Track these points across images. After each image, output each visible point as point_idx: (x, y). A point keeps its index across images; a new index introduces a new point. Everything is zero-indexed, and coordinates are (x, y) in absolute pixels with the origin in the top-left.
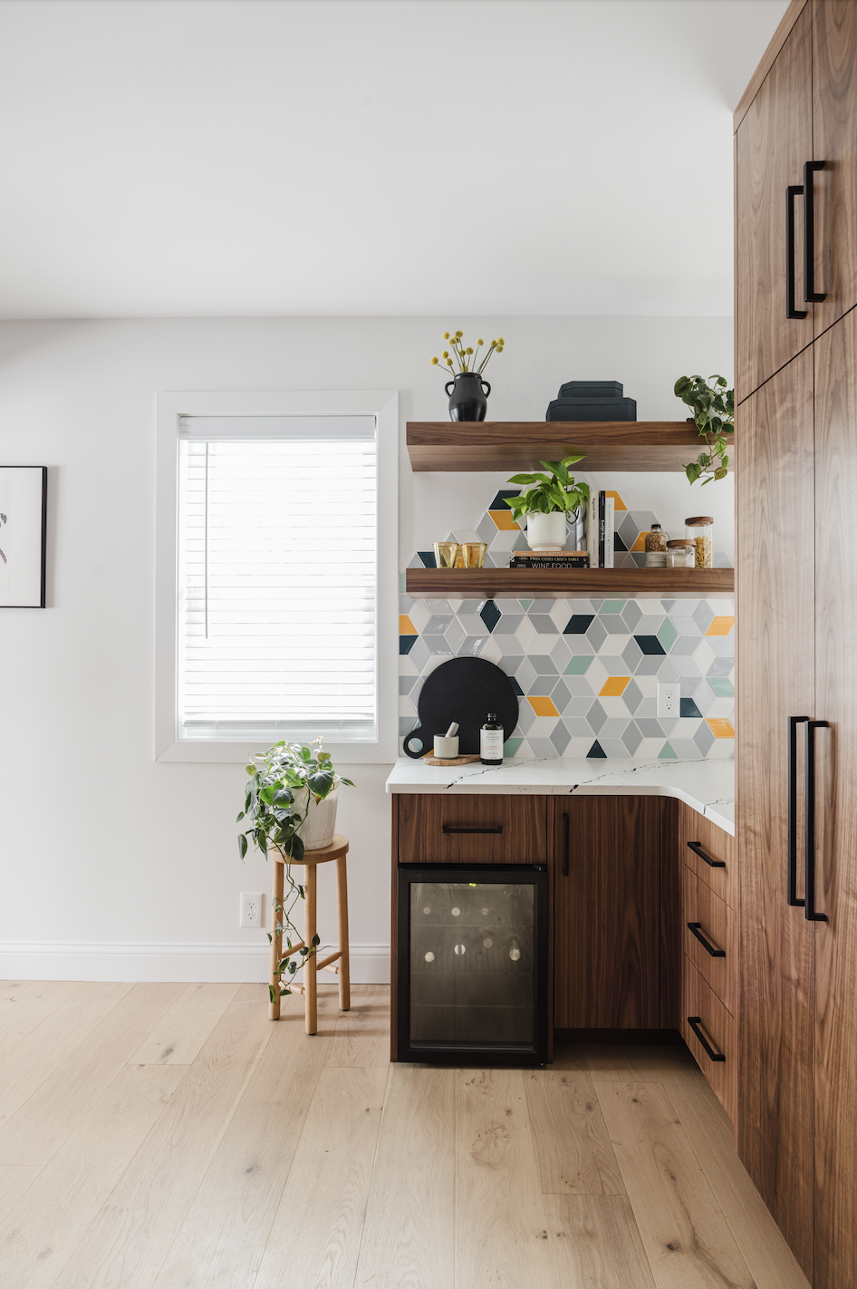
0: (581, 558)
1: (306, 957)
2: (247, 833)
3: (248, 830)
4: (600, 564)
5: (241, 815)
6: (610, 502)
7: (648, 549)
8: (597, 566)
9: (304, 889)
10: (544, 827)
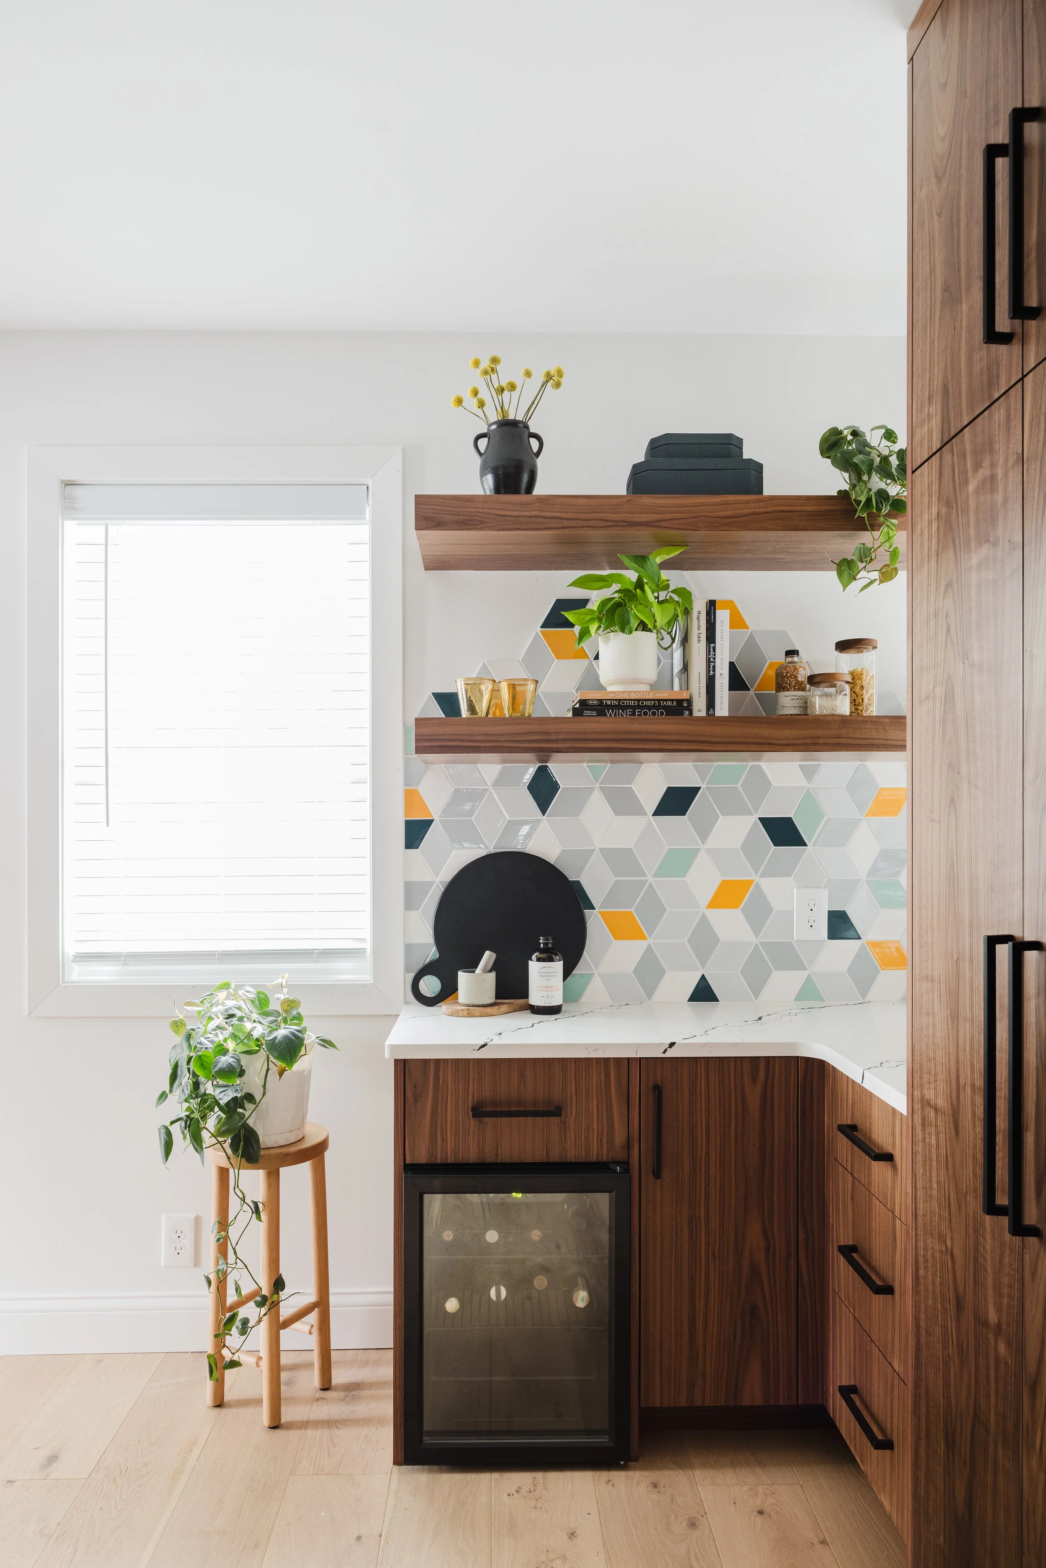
0: (680, 702)
1: (263, 1310)
2: (172, 1123)
3: (174, 1118)
4: (708, 710)
5: (163, 1096)
6: (722, 617)
7: (781, 686)
8: (703, 714)
9: (261, 1206)
10: (625, 1106)
